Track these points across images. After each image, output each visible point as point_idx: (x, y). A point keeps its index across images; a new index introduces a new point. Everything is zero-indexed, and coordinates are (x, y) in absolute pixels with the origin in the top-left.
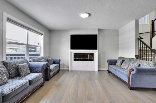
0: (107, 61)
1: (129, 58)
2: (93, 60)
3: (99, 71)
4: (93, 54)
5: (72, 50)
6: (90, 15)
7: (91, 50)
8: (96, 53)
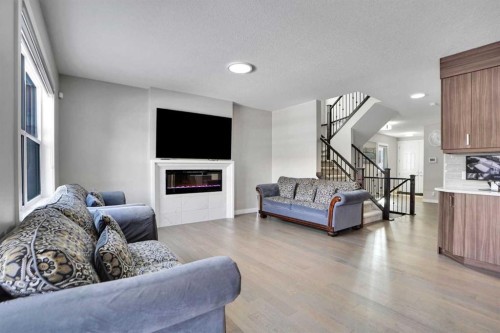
0: (257, 189)
1: (308, 179)
2: (219, 189)
3: (236, 216)
4: (219, 172)
5: (159, 160)
6: (254, 68)
7: (216, 162)
8: (228, 168)
